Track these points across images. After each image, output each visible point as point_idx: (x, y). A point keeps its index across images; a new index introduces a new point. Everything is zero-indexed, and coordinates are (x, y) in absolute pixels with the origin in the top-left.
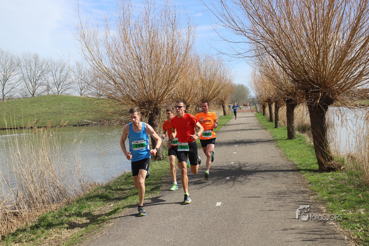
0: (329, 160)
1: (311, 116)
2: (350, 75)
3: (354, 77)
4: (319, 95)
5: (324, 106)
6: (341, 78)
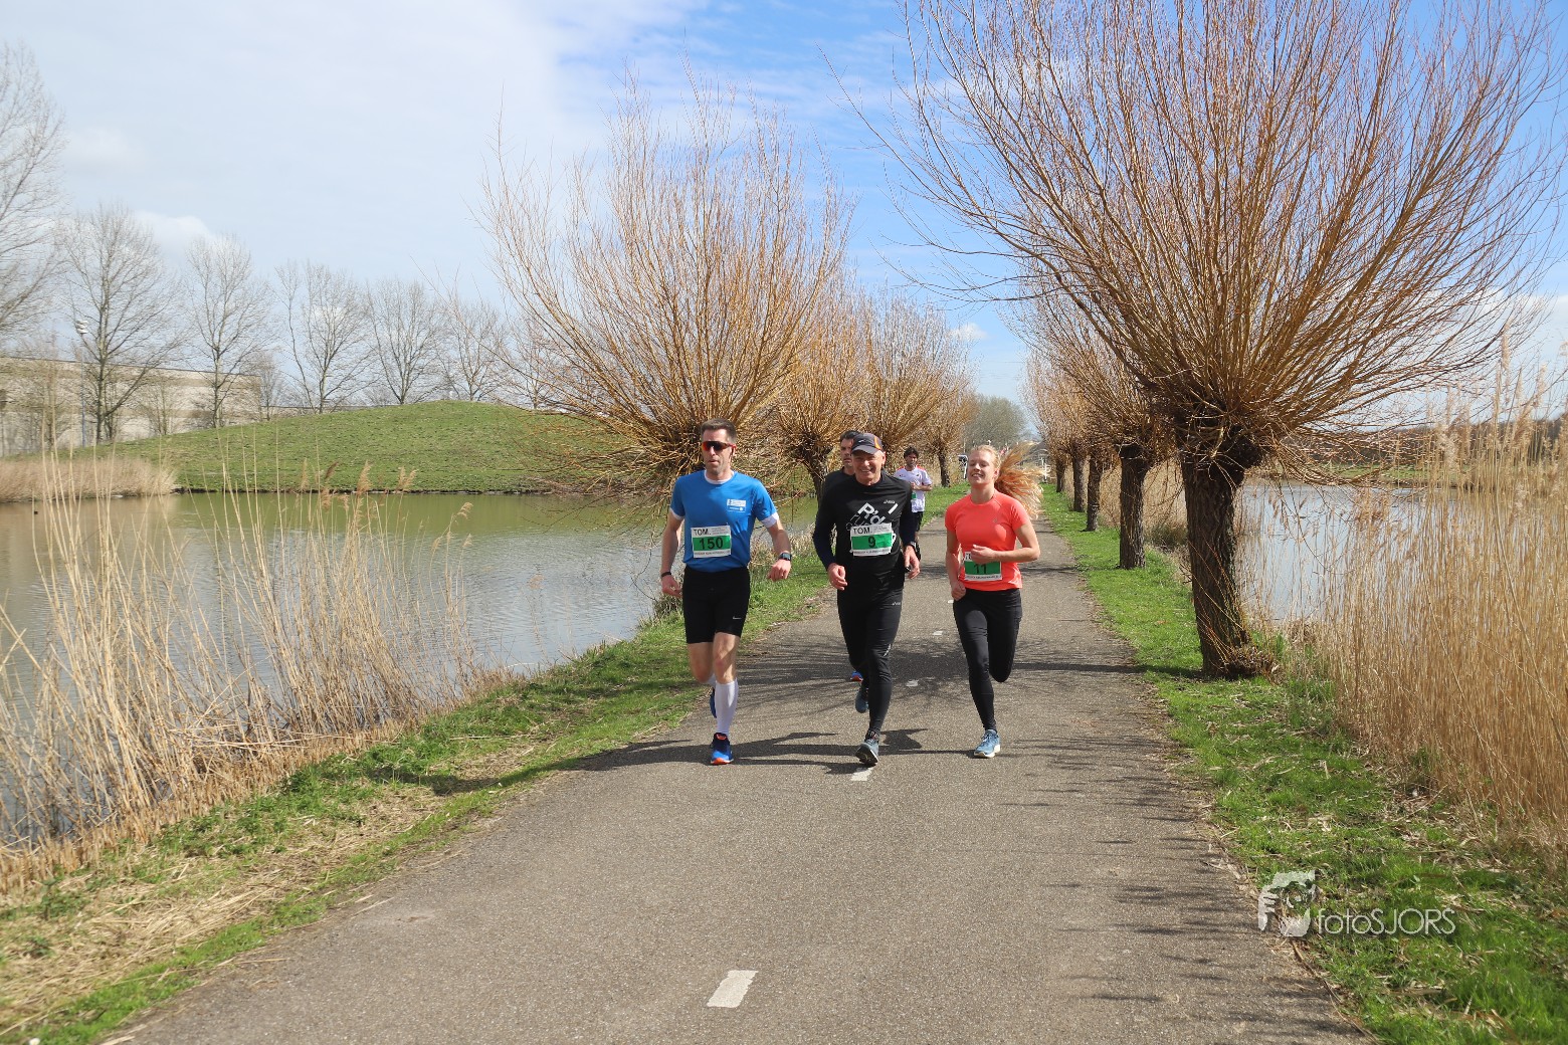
0: (1236, 643)
1: (1188, 499)
2: (1316, 378)
3: (1327, 385)
4: (1219, 432)
5: (1231, 469)
6: (1290, 384)
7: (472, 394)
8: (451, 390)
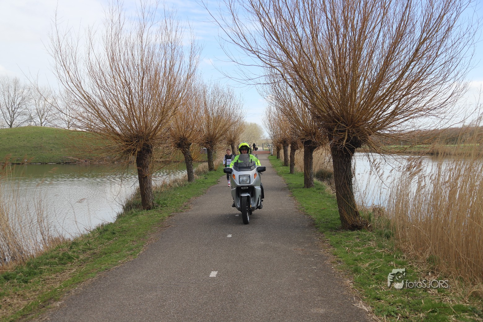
0: (354, 216)
1: (333, 161)
2: (382, 113)
3: (386, 116)
4: (345, 135)
5: (350, 149)
6: (372, 116)
7: (42, 123)
8: (32, 122)
